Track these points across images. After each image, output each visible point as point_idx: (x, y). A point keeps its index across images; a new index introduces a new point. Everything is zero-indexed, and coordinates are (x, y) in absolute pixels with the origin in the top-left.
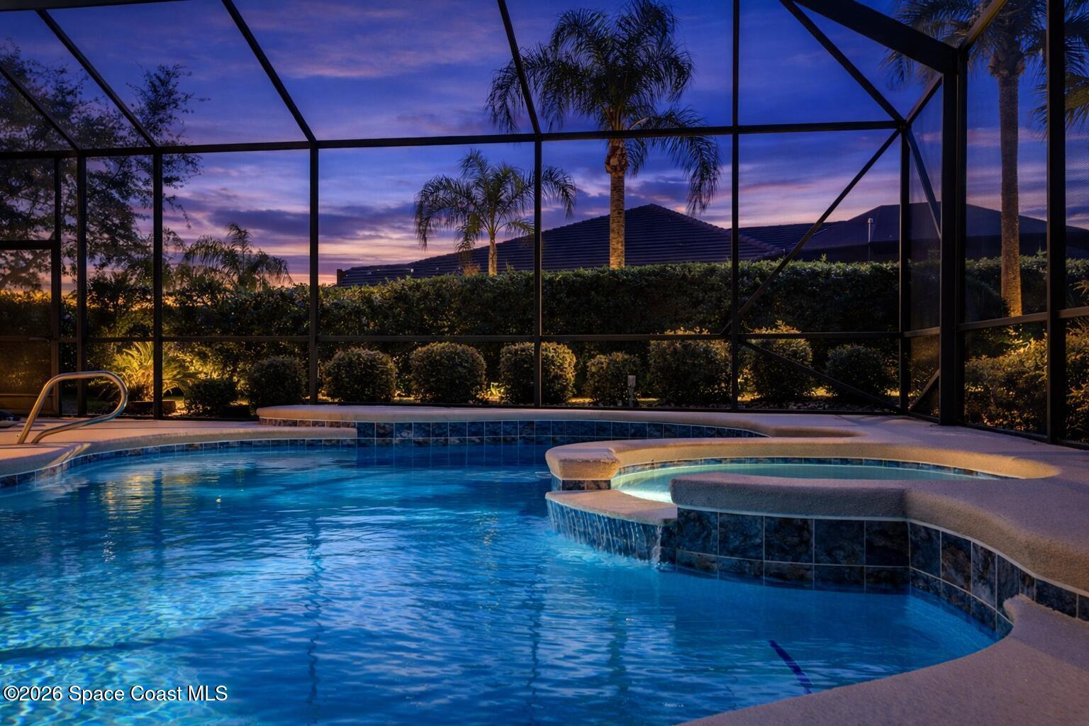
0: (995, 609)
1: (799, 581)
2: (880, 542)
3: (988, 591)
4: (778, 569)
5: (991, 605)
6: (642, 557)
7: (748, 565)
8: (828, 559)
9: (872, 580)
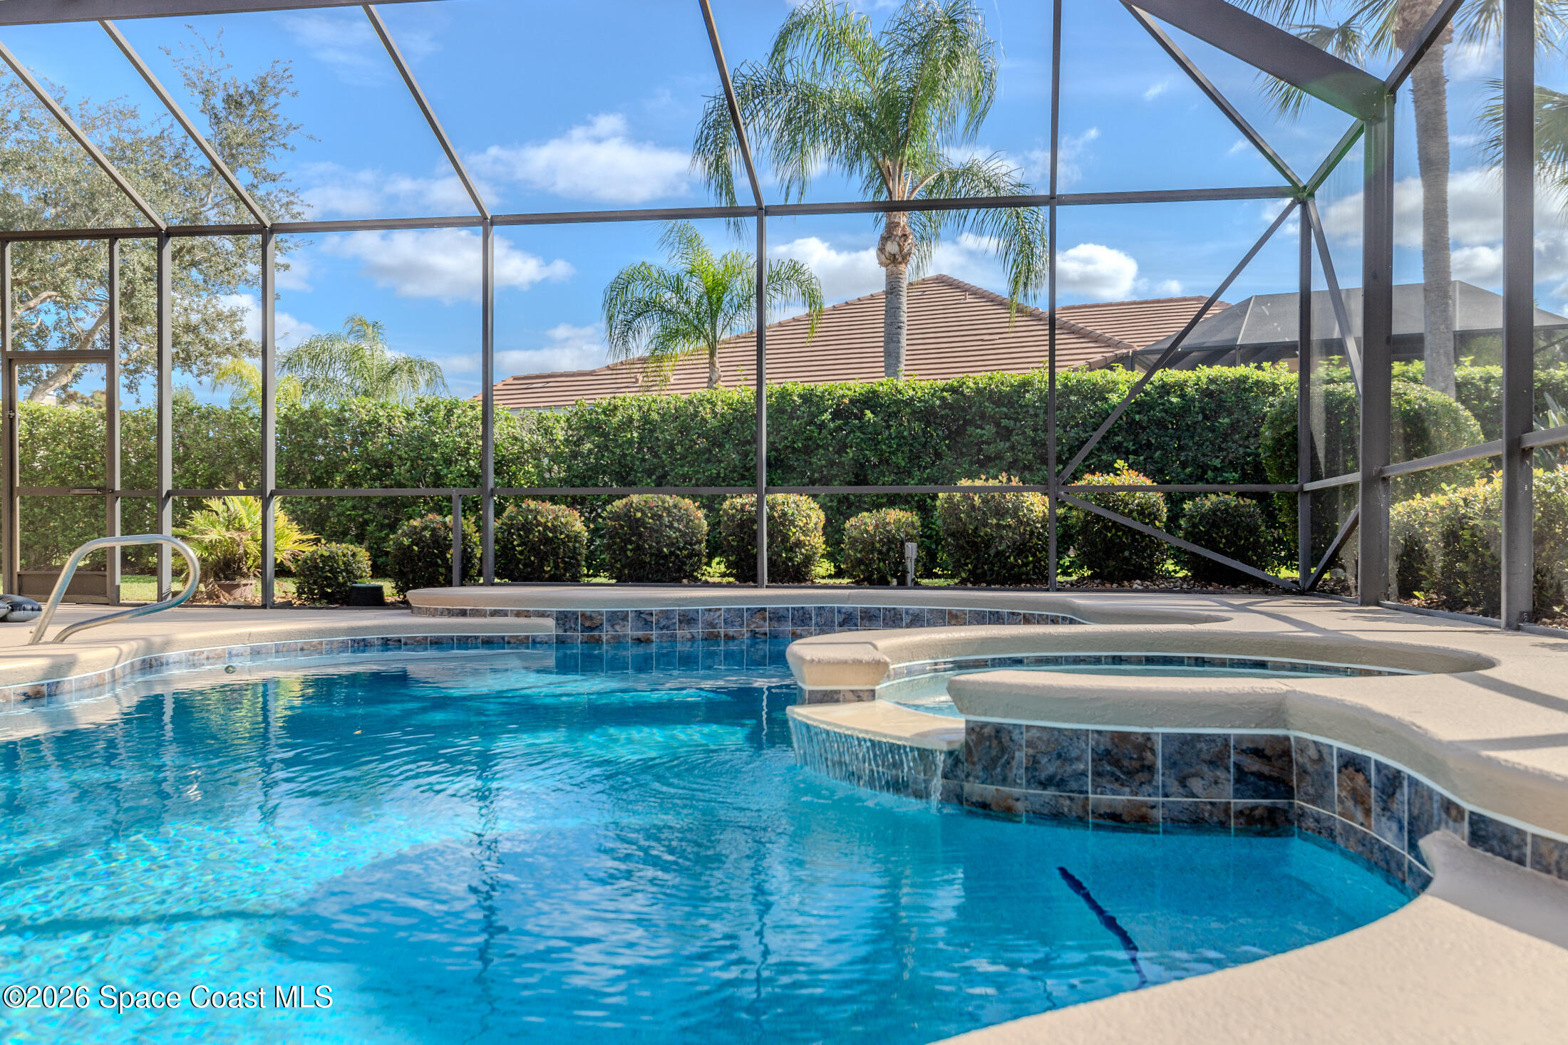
0: (1405, 853)
1: (1139, 822)
2: (1253, 765)
3: (1395, 826)
4: (1110, 806)
5: (1400, 848)
6: (918, 795)
7: (1068, 802)
8: (1181, 790)
9: (1242, 820)
